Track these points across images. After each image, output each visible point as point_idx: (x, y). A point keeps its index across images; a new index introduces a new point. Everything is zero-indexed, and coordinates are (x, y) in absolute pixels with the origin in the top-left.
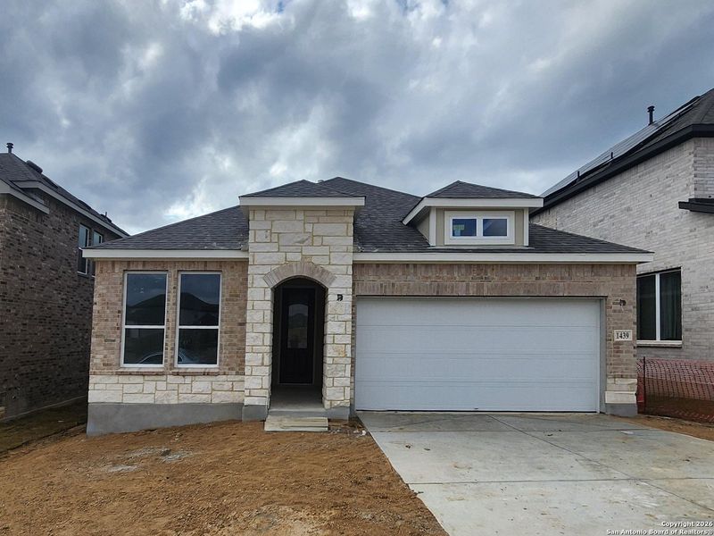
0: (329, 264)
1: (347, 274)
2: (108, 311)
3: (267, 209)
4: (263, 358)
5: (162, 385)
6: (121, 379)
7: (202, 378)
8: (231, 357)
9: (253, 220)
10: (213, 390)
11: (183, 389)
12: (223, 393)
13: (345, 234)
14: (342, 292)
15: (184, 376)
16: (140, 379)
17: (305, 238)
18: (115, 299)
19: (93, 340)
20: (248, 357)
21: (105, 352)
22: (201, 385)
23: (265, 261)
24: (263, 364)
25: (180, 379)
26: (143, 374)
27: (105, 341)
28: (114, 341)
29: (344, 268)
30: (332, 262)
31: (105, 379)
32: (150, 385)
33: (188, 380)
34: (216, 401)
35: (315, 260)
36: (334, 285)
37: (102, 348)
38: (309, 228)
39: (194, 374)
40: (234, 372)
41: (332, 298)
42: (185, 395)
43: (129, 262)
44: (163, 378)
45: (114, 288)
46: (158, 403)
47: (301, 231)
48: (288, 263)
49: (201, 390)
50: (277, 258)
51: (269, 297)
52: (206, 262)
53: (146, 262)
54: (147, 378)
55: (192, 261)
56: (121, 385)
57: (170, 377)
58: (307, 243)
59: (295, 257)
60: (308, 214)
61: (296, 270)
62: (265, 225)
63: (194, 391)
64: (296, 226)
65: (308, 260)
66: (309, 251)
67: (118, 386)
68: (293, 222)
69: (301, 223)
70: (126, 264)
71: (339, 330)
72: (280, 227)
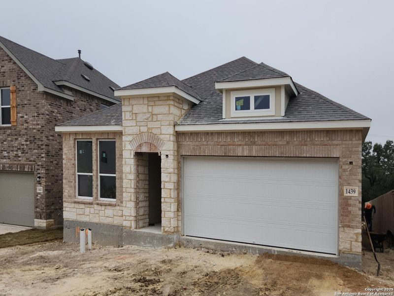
0: (161, 134)
1: (170, 141)
2: (69, 164)
3: (130, 98)
4: (131, 196)
5: (92, 210)
6: (76, 206)
7: (109, 207)
9: (124, 105)
10: (114, 215)
11: (101, 213)
12: (118, 217)
13: (168, 112)
14: (168, 153)
15: (101, 205)
16: (82, 206)
17: (149, 116)
18: (71, 157)
19: (64, 181)
20: (124, 194)
21: (69, 189)
22: (109, 211)
23: (130, 132)
24: (131, 200)
25: (99, 208)
26: (84, 203)
27: (69, 182)
28: (72, 182)
29: (168, 136)
30: (163, 133)
31: (69, 205)
32: (87, 210)
33: (103, 208)
34: (115, 223)
35: (154, 131)
36: (164, 148)
37: (67, 186)
38: (150, 108)
39: (105, 205)
41: (163, 157)
42: (102, 218)
43: (76, 133)
44: (92, 206)
45: (70, 150)
46: (91, 221)
47: (147, 111)
48: (141, 133)
49: (108, 215)
50: (136, 130)
51: (132, 156)
52: (108, 133)
53: (83, 133)
54: (86, 206)
55: (102, 133)
56: (75, 209)
57: (95, 205)
58: (150, 119)
59: (144, 129)
60: (149, 100)
61: (145, 138)
62: (129, 109)
63: (106, 215)
64: (144, 108)
65: (150, 131)
66: (151, 125)
67: (74, 210)
68: (142, 106)
69: (146, 106)
70: (74, 135)
71: (167, 180)
72: (136, 109)
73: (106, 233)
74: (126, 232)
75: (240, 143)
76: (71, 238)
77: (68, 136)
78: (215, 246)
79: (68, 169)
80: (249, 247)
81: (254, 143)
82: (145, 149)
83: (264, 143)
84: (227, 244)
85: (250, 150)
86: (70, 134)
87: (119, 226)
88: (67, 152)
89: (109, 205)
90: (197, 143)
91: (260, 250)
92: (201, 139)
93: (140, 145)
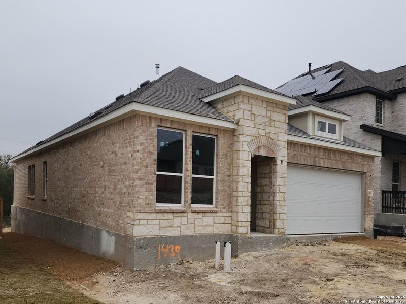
0: (278, 140)
1: (285, 148)
3: (249, 96)
4: (248, 201)
5: (184, 220)
6: (159, 216)
7: (208, 215)
8: (224, 200)
9: (243, 102)
10: (215, 223)
11: (198, 223)
12: (220, 225)
13: (284, 121)
14: (283, 159)
15: (198, 213)
16: (170, 216)
17: (267, 120)
18: (152, 150)
20: (239, 199)
21: (146, 194)
22: (208, 219)
23: (249, 133)
24: (247, 205)
25: (195, 216)
26: (173, 212)
27: (146, 184)
28: (152, 184)
29: (284, 143)
30: (280, 139)
31: (147, 216)
32: (177, 221)
33: (200, 216)
34: (216, 232)
35: (272, 136)
36: (280, 154)
37: (144, 190)
38: (269, 113)
39: (204, 212)
40: (226, 211)
41: (278, 162)
42: (198, 228)
43: (161, 119)
44: (186, 215)
45: (150, 139)
46: (182, 234)
47: (266, 115)
48: (259, 136)
49: (208, 224)
50: (254, 131)
51: (250, 159)
52: (209, 128)
53: (172, 121)
54: (175, 215)
55: (201, 126)
56: (158, 221)
57: (190, 214)
58: (267, 124)
59: (262, 132)
60: (268, 104)
61: (263, 142)
62: (248, 107)
63: (204, 224)
64: (263, 111)
65: (268, 135)
66: (269, 129)
67: (156, 222)
68: (262, 108)
69: (265, 110)
70: (159, 120)
71: (282, 184)
72: (256, 110)
73: (204, 246)
74: (242, 240)
75: (322, 156)
76: (149, 261)
77: (148, 120)
78: (306, 239)
79: (146, 166)
80: (326, 236)
81: (330, 158)
82: (263, 153)
83: (335, 159)
84: (314, 236)
85: (328, 163)
86: (151, 117)
87: (220, 235)
88: (144, 141)
89: (210, 212)
90: (295, 152)
91: (332, 236)
92: (299, 149)
93: (258, 148)
